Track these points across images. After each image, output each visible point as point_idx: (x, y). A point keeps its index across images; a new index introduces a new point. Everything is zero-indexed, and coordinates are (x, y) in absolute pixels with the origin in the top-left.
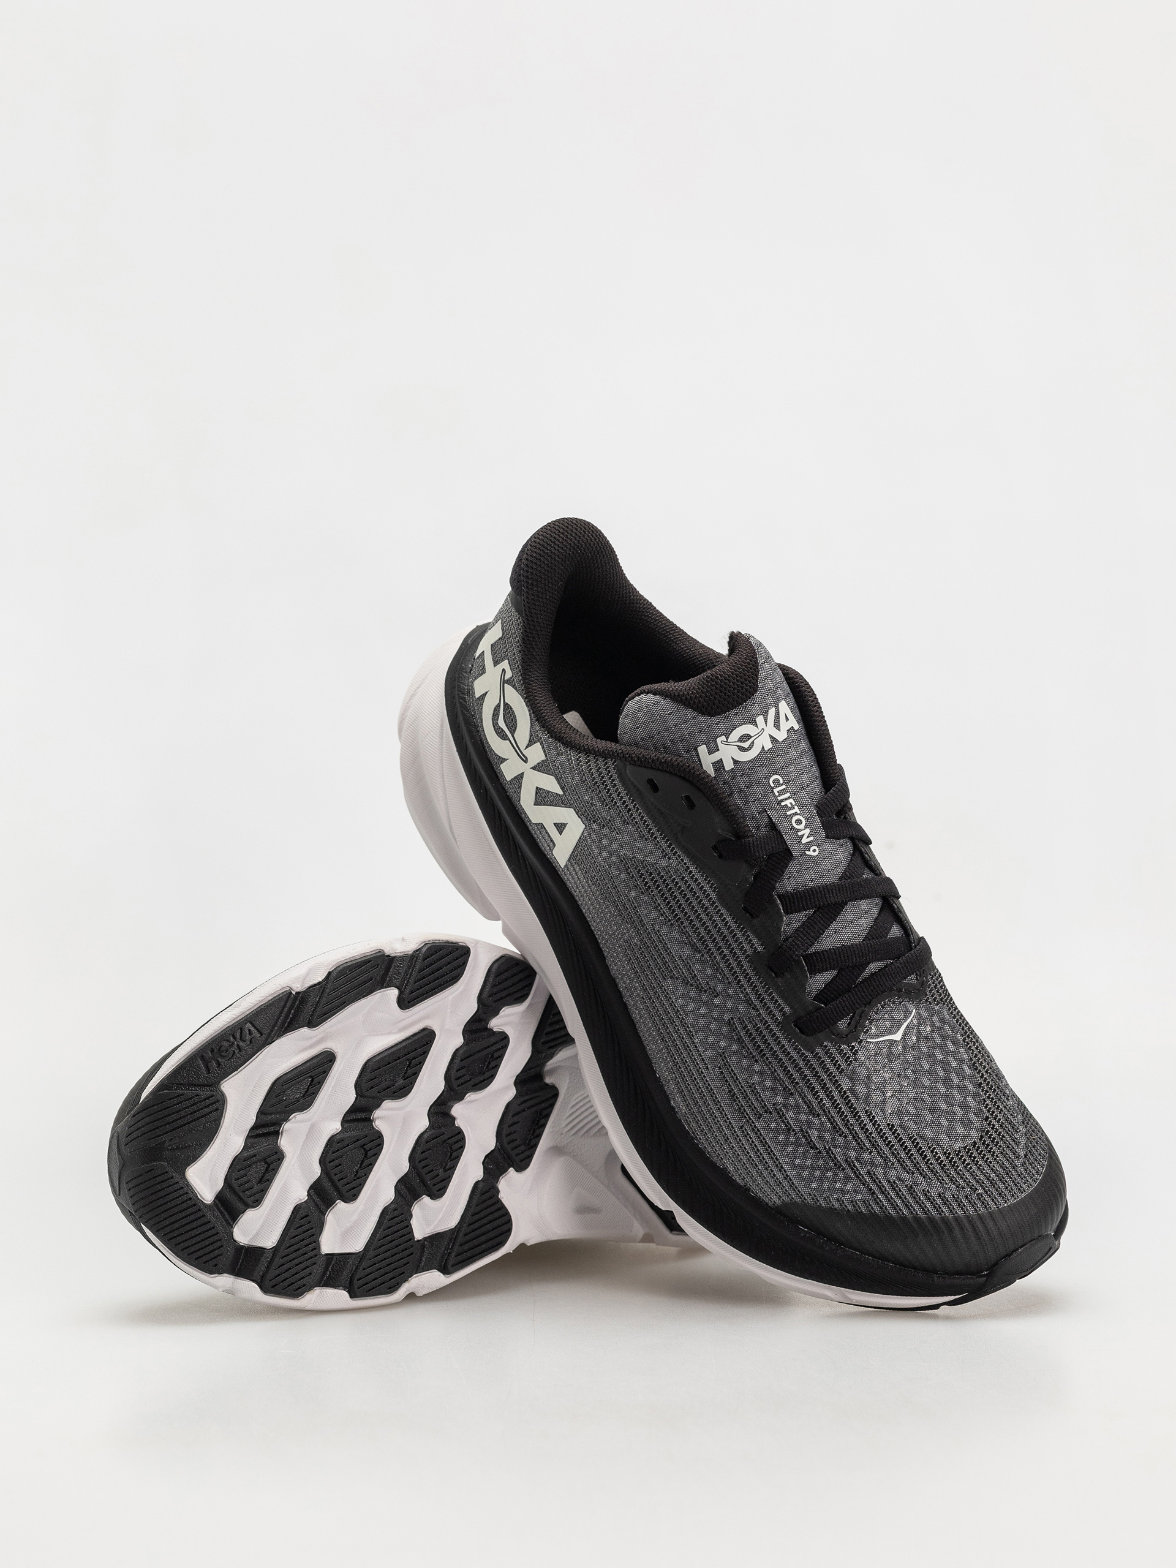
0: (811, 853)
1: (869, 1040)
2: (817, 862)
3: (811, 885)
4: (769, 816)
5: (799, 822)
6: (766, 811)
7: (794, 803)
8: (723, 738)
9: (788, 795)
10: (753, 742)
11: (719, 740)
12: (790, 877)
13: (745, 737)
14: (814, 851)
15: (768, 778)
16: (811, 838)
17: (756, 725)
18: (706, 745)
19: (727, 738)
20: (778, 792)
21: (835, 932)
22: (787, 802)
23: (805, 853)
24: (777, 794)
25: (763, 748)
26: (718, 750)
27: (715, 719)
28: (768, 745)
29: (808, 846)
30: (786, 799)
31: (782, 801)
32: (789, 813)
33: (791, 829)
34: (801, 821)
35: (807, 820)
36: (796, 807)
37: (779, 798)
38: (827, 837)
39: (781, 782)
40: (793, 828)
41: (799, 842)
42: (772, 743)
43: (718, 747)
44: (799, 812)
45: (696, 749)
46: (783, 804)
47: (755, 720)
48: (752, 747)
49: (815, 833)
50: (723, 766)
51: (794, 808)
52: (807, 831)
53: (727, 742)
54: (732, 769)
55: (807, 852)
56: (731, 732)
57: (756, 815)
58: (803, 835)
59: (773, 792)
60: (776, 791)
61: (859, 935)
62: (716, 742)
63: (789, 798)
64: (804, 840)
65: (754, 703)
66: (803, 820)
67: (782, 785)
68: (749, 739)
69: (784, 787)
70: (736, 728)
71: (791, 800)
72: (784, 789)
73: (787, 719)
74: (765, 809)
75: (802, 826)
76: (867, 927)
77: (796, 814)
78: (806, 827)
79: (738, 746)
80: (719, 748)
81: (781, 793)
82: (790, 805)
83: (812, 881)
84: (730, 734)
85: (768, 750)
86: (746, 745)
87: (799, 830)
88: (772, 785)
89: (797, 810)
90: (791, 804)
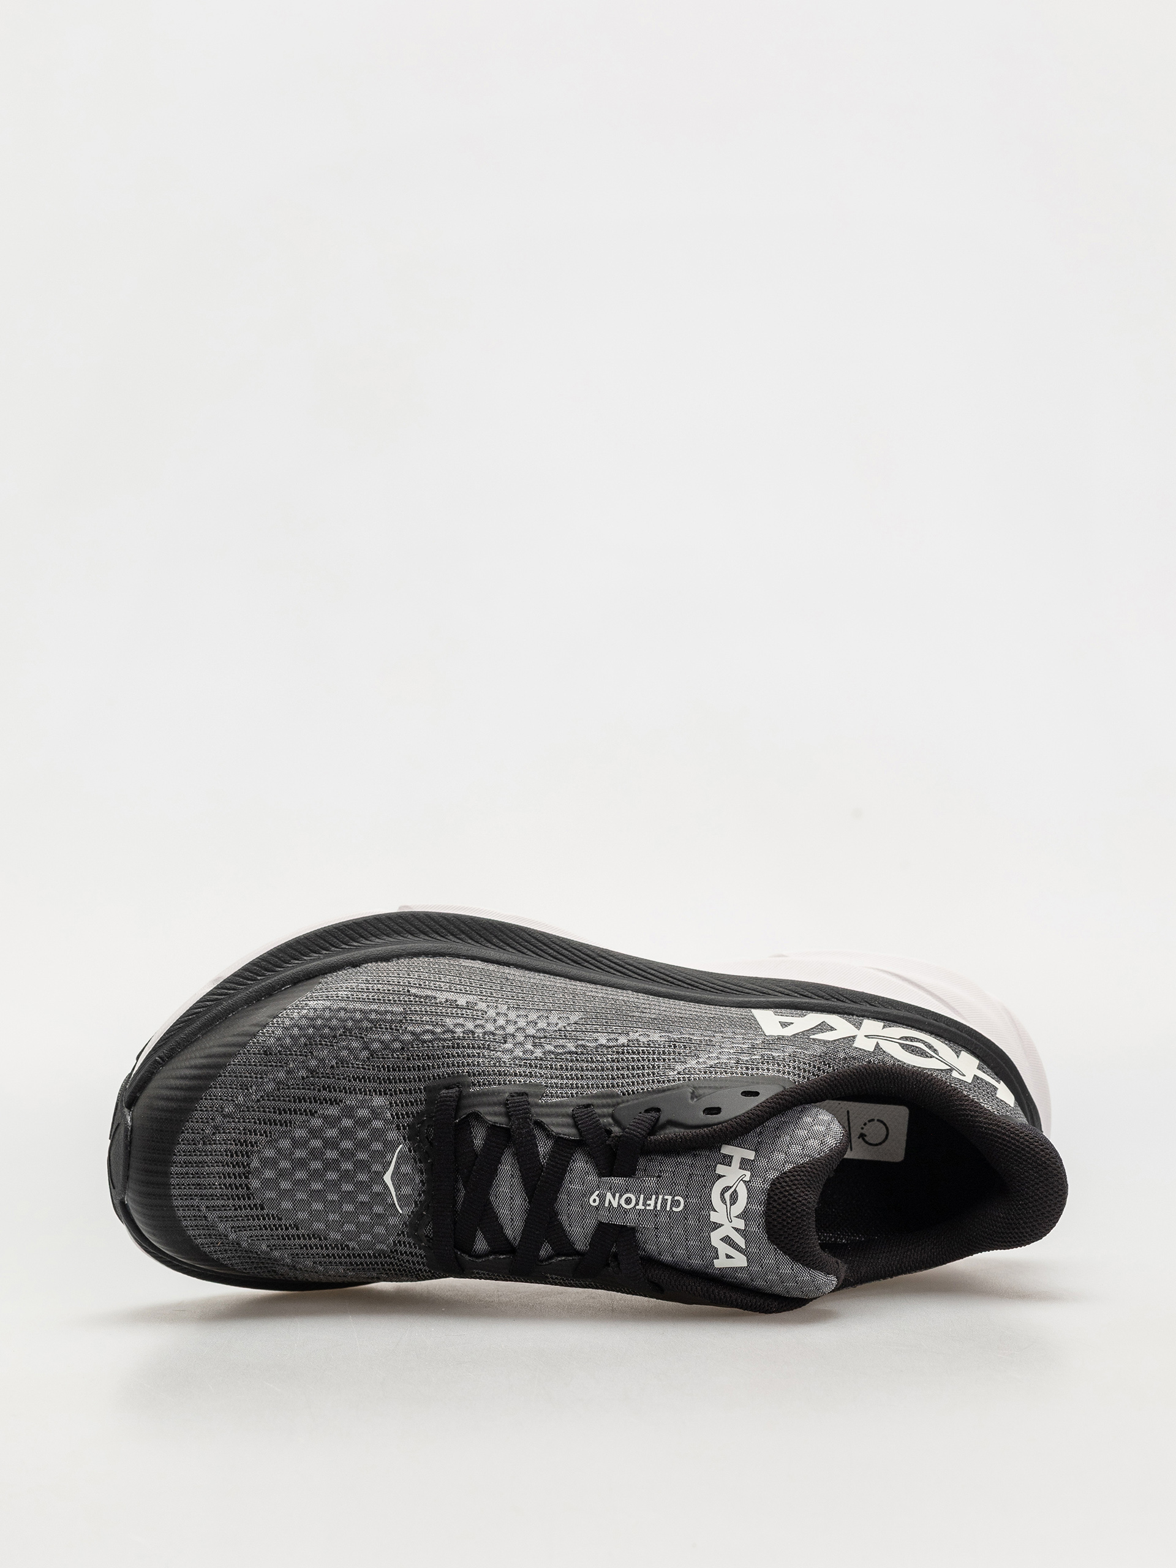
0: (594, 1196)
1: (401, 1146)
5: (628, 1201)
7: (648, 1208)
9: (659, 1208)
10: (725, 1203)
11: (748, 1174)
13: (734, 1198)
14: (594, 1201)
15: (685, 1197)
16: (607, 1205)
18: (752, 1161)
19: (745, 1182)
20: (667, 1200)
22: (652, 1202)
24: (666, 1197)
28: (714, 1217)
29: (602, 1197)
30: (656, 1203)
31: (657, 1198)
32: (642, 1196)
34: (628, 1204)
35: (626, 1211)
36: (643, 1208)
37: (661, 1197)
39: (674, 1209)
40: (627, 1191)
42: (714, 1223)
43: (743, 1169)
44: (637, 1207)
46: (654, 1197)
48: (722, 1200)
50: (724, 1164)
51: (643, 1205)
52: (615, 1204)
58: (614, 1198)
59: (671, 1194)
60: (669, 1198)
63: (655, 1207)
64: (609, 1196)
67: (671, 1208)
68: (730, 1202)
69: (668, 1209)
71: (652, 1208)
73: (728, 1257)
77: (637, 1204)
78: (619, 1205)
79: (731, 1187)
81: (665, 1201)
82: (648, 1202)
85: (709, 1215)
86: (727, 1195)
87: (621, 1196)
88: (676, 1198)
89: (640, 1207)
90: (649, 1205)
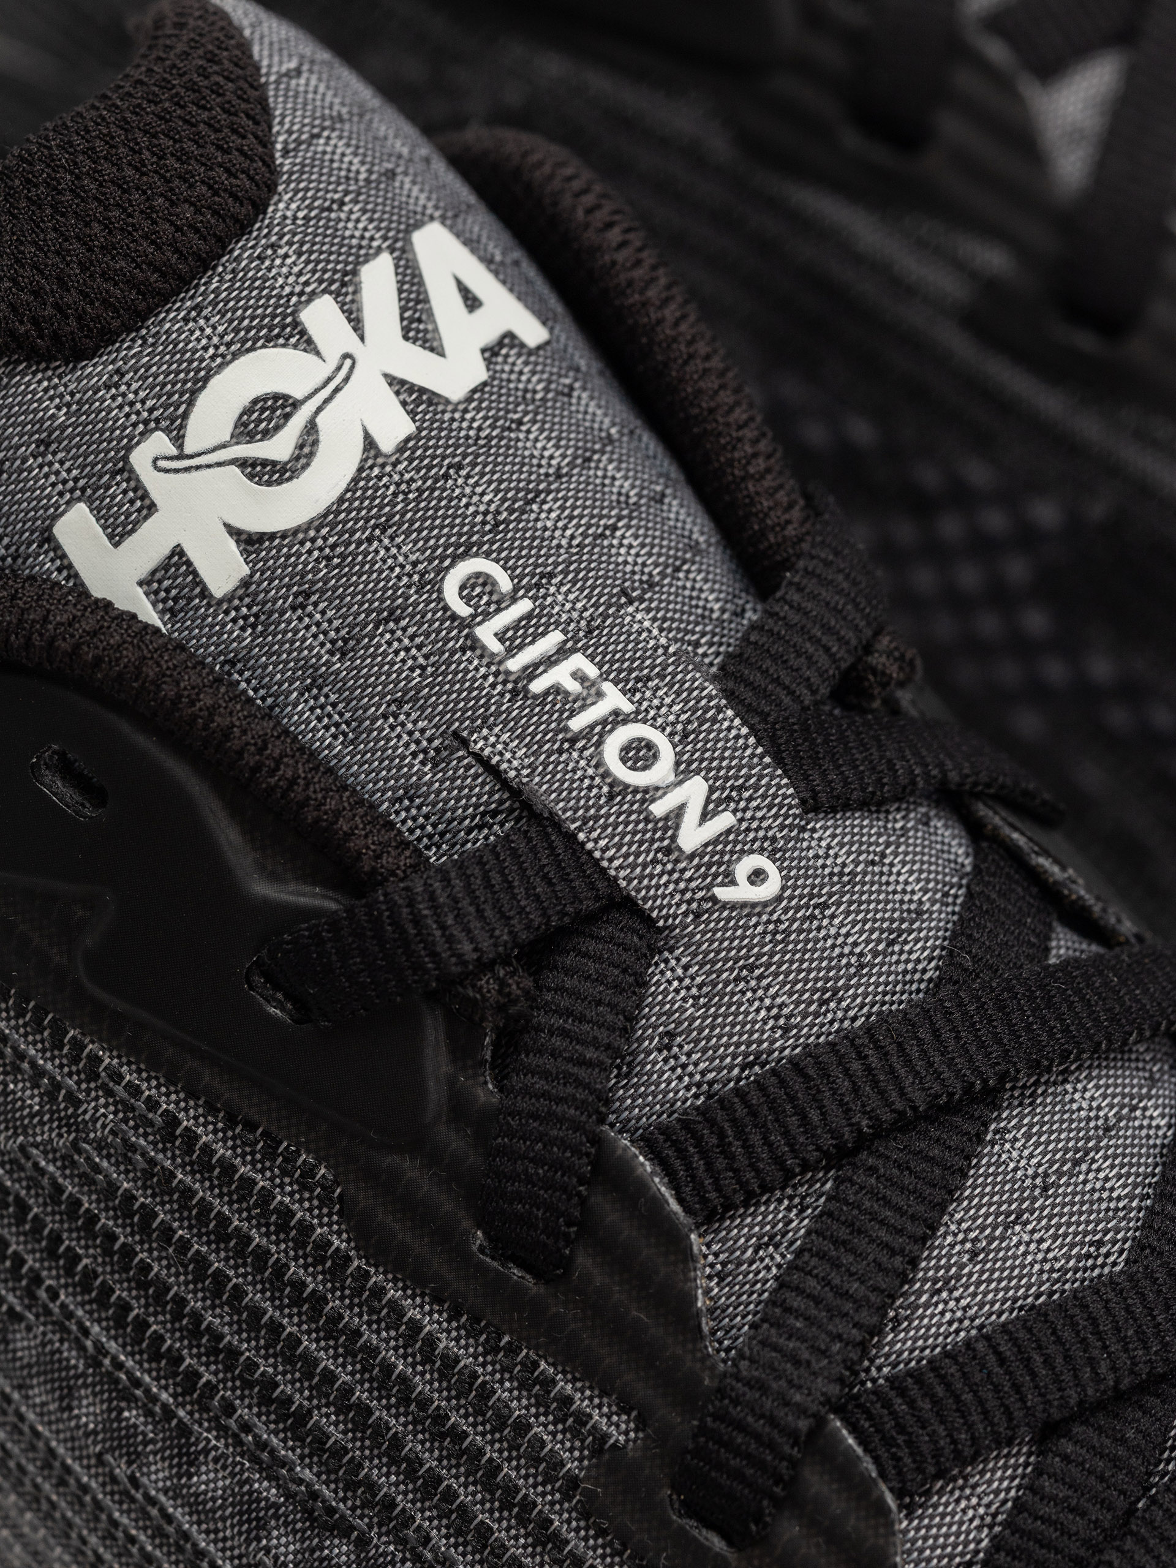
0: (742, 892)
2: (787, 932)
3: (787, 1048)
4: (484, 762)
6: (465, 743)
7: (592, 671)
8: (159, 443)
9: (555, 638)
10: (311, 427)
11: (141, 458)
12: (671, 1035)
14: (757, 877)
15: (433, 585)
16: (725, 820)
17: (308, 345)
18: (90, 501)
19: (178, 440)
20: (500, 637)
21: (974, 1254)
22: (561, 675)
23: (714, 899)
24: (495, 646)
25: (370, 443)
26: (152, 508)
27: (97, 370)
30: (549, 662)
31: (532, 671)
32: (577, 723)
33: (611, 797)
34: (650, 746)
35: (682, 738)
36: (607, 687)
37: (514, 664)
38: (812, 806)
39: (505, 584)
40: (618, 790)
41: (668, 851)
42: (412, 414)
43: (145, 496)
44: (627, 707)
45: (48, 539)
46: (537, 686)
47: (296, 324)
48: (311, 455)
49: (741, 788)
50: (198, 581)
51: (600, 695)
52: (695, 790)
53: (181, 457)
54: (245, 583)
55: (723, 893)
56: (191, 403)
57: (421, 775)
58: (679, 811)
59: (474, 644)
60: (487, 633)
61: (1100, 1244)
62: (126, 470)
63: (562, 653)
65: (274, 247)
66: (661, 741)
67: (514, 600)
68: (287, 417)
69: (524, 606)
70: (206, 380)
71: (578, 661)
72: (529, 616)
73: (472, 302)
74: (456, 734)
75: (662, 771)
76: (1131, 1197)
77: (617, 719)
78: (683, 771)
79: (243, 463)
80: (155, 495)
83: (786, 1030)
84: (185, 416)
87: (650, 793)
88: (463, 610)
89: (614, 699)
90: (579, 676)
